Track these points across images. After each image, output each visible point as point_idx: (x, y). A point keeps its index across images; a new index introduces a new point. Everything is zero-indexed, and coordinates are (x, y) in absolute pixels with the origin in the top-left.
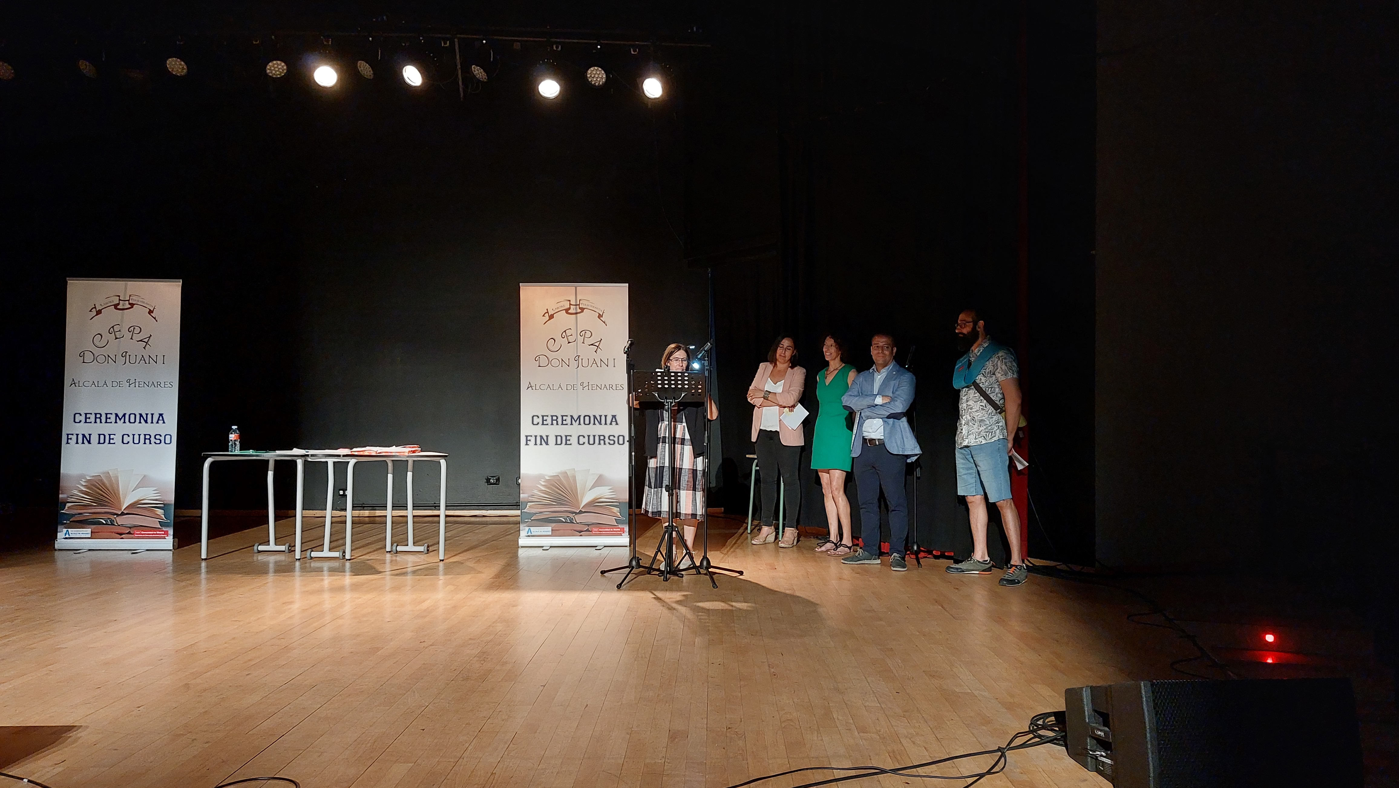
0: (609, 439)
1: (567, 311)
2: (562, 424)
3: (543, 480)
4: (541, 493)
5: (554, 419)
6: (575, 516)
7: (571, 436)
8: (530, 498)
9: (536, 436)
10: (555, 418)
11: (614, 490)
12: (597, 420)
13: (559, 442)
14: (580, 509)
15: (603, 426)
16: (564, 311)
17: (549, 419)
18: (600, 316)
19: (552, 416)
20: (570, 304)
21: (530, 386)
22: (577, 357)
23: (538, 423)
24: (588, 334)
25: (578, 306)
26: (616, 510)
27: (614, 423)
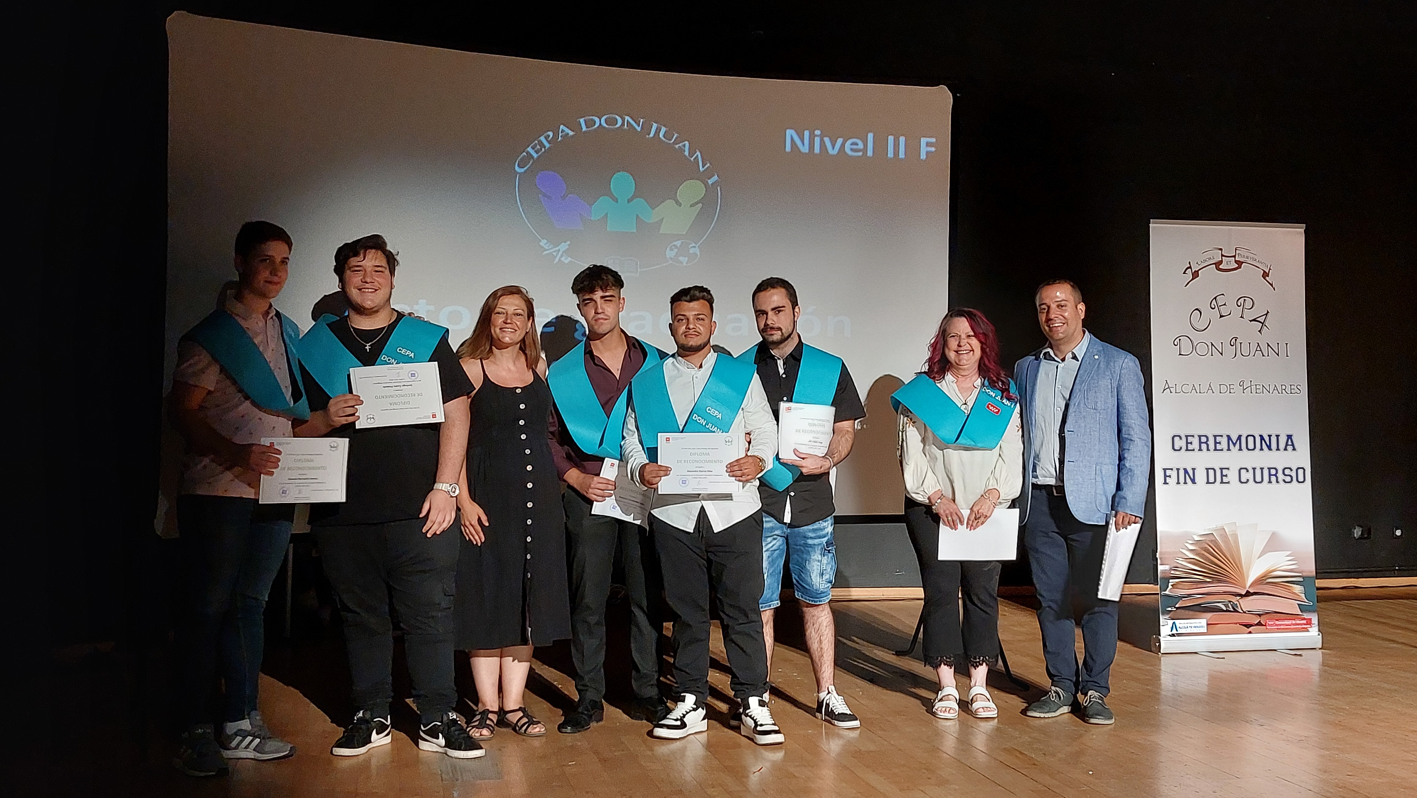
0: (1284, 473)
1: (1217, 265)
2: (1216, 450)
3: (1190, 542)
4: (1190, 563)
5: (1203, 441)
6: (1239, 600)
7: (1228, 469)
8: (1172, 572)
9: (1178, 470)
10: (1204, 439)
11: (1295, 557)
12: (1266, 443)
13: (1212, 480)
14: (1247, 589)
15: (1274, 453)
16: (1214, 266)
17: (1195, 441)
18: (1265, 275)
19: (1200, 436)
20: (1222, 255)
21: (1167, 387)
22: (1234, 339)
23: (1181, 448)
24: (1249, 304)
25: (1234, 258)
26: (1298, 589)
27: (1290, 448)
